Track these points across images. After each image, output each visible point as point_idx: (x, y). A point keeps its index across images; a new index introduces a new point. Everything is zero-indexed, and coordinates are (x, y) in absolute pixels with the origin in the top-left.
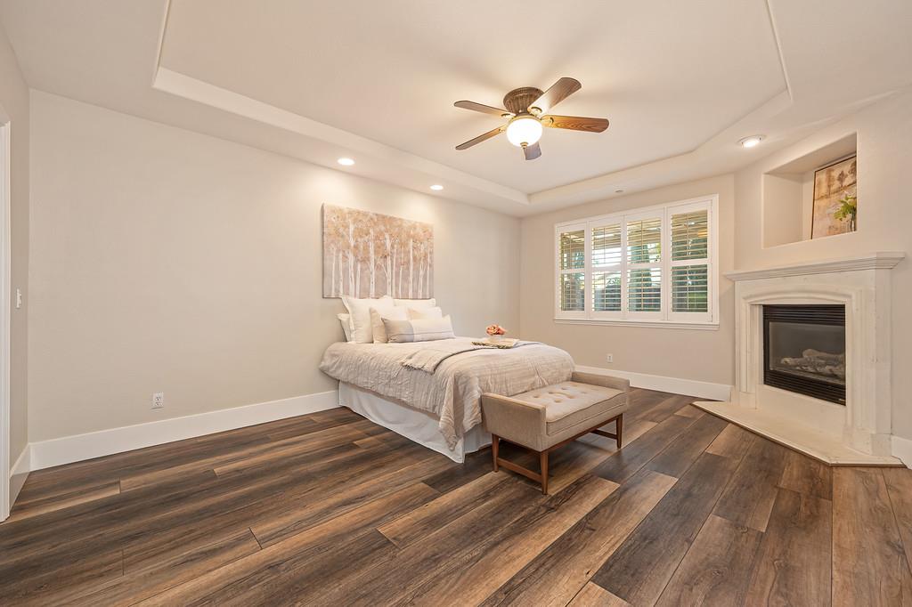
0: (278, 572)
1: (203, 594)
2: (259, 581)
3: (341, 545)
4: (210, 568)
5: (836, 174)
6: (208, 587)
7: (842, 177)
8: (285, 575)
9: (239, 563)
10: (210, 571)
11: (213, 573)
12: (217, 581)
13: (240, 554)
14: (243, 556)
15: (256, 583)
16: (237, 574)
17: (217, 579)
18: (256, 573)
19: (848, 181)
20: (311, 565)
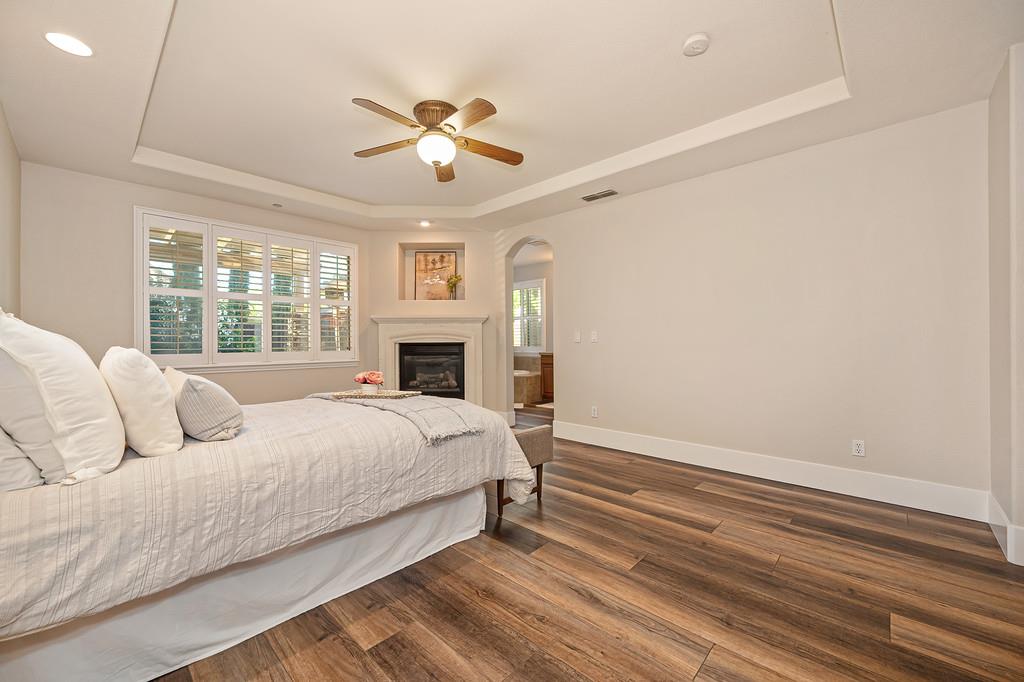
0: (729, 616)
1: (800, 661)
2: (748, 624)
3: (665, 587)
4: (774, 676)
5: (430, 258)
6: (792, 661)
7: (434, 262)
8: (728, 610)
9: (745, 653)
10: (778, 675)
11: (777, 669)
12: (779, 658)
13: (737, 660)
14: (736, 656)
15: (752, 625)
16: (758, 646)
17: (779, 660)
18: (744, 632)
19: (438, 265)
20: (703, 598)
